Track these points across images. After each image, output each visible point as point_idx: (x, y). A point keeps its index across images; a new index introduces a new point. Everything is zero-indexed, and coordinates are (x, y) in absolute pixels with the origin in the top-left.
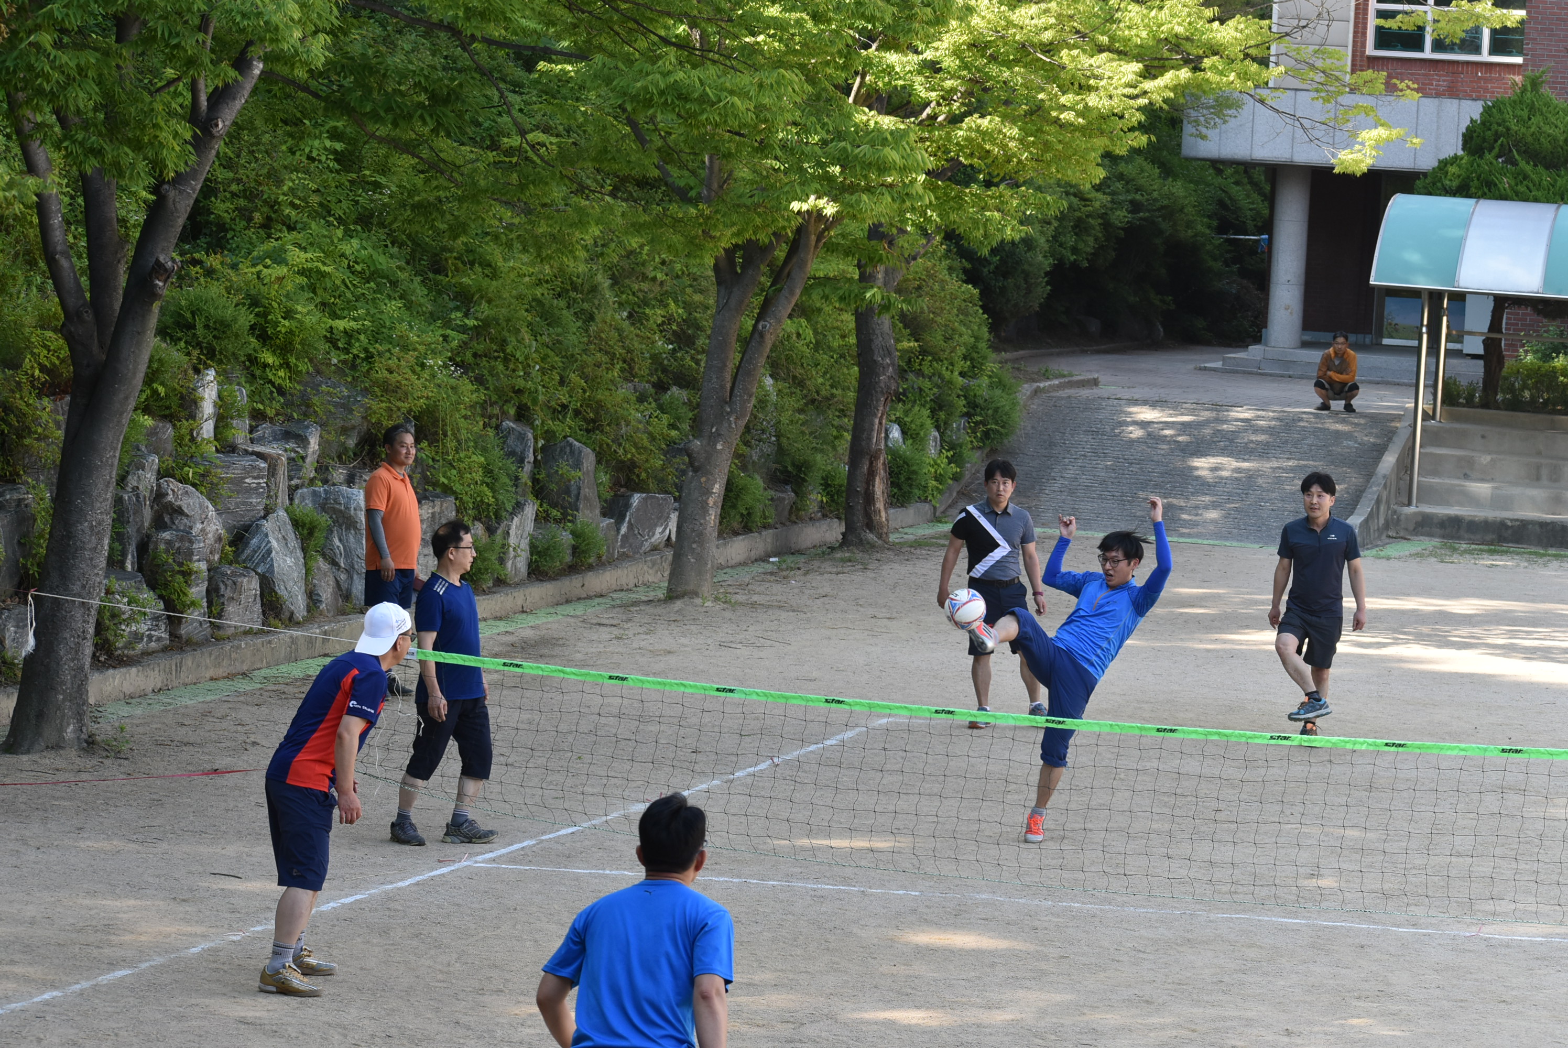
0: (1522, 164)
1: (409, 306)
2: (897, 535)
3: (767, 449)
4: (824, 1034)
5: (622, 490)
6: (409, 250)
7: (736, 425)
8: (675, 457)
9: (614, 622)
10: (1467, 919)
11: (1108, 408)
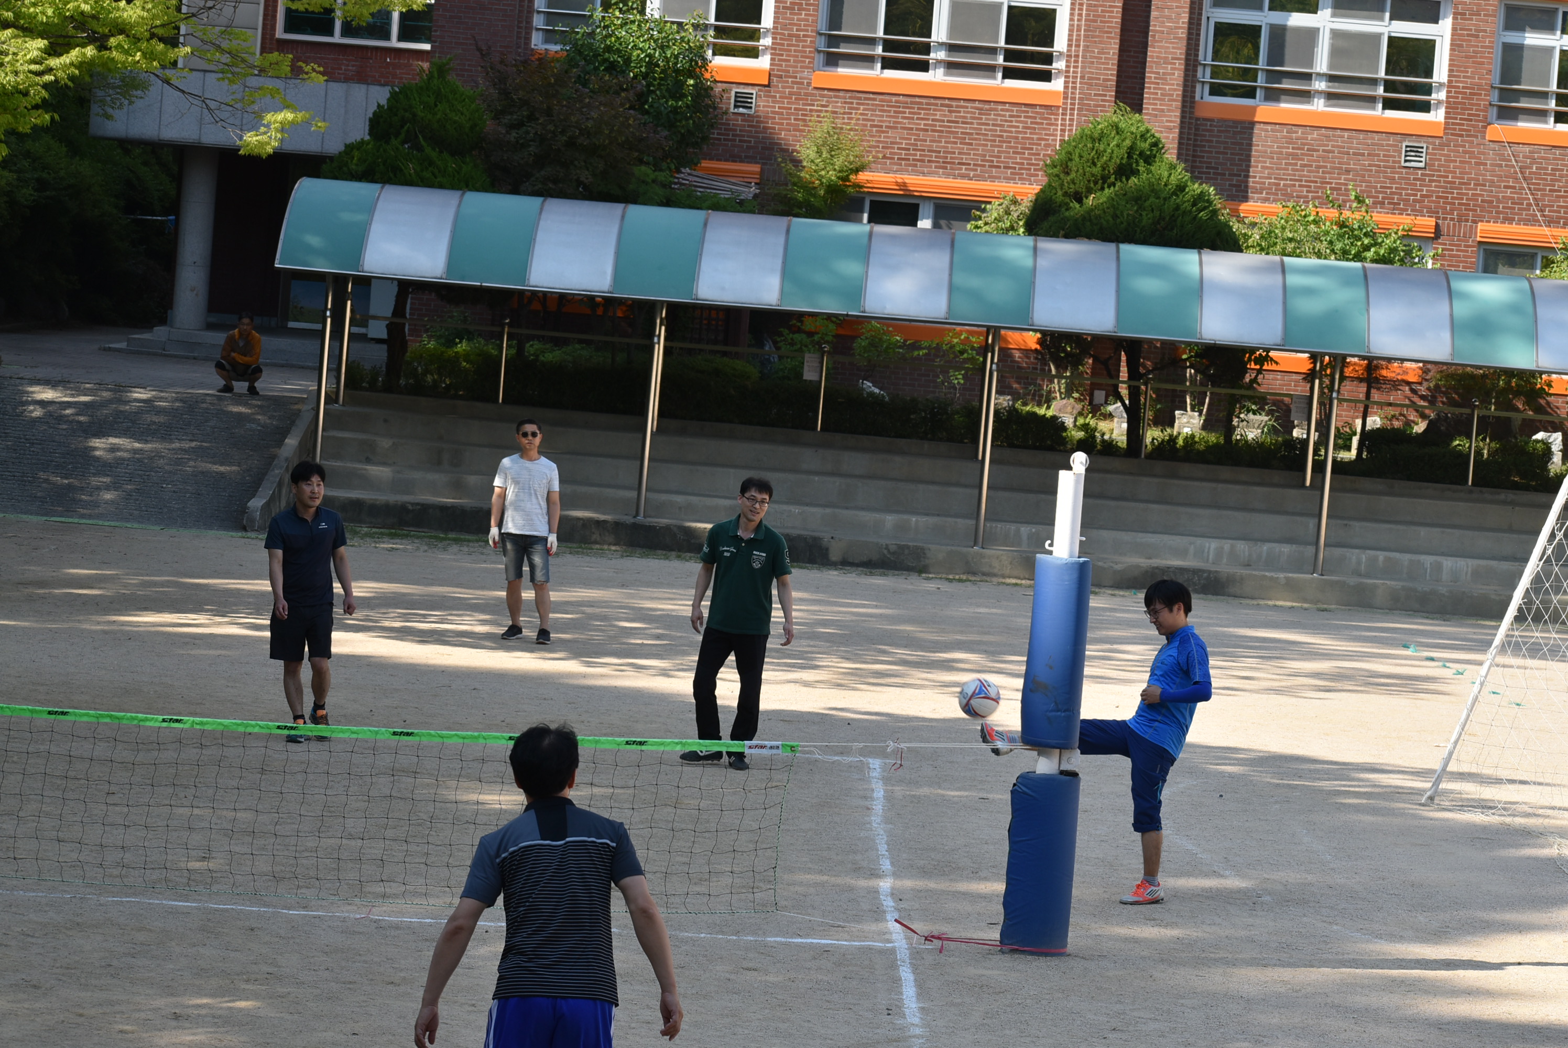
0: (428, 150)
10: (357, 900)
11: (11, 388)
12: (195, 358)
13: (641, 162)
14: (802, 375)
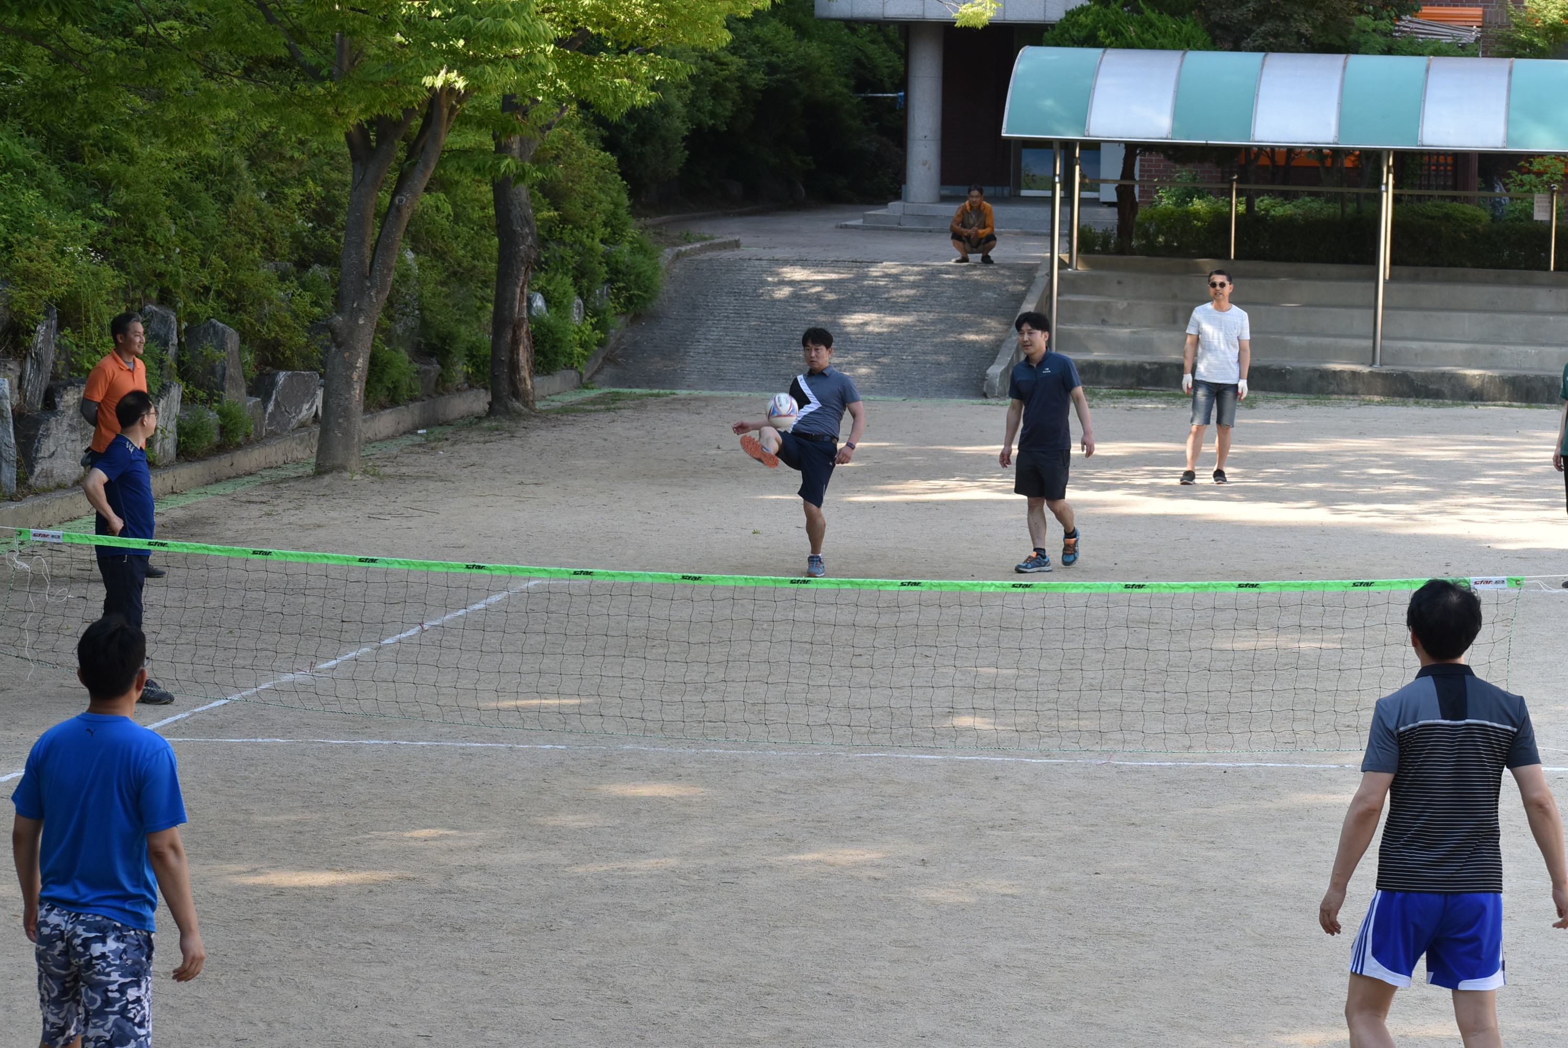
0: (1148, 12)
1: (47, 195)
2: (544, 403)
3: (412, 323)
4: (473, 884)
5: (268, 369)
6: (44, 139)
7: (378, 299)
8: (319, 334)
9: (264, 499)
10: (1098, 747)
11: (749, 269)
12: (930, 231)
13: (1361, 11)
14: (1533, 215)
